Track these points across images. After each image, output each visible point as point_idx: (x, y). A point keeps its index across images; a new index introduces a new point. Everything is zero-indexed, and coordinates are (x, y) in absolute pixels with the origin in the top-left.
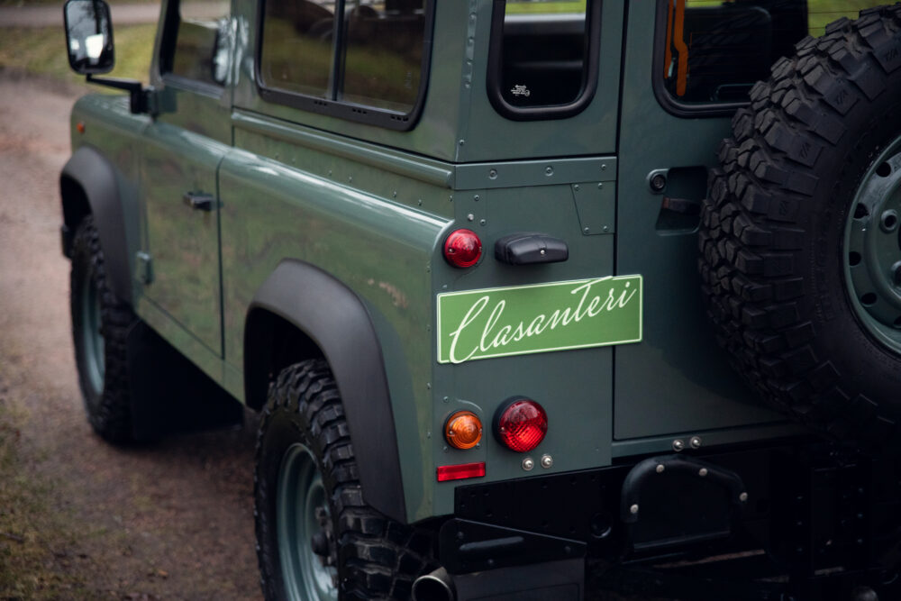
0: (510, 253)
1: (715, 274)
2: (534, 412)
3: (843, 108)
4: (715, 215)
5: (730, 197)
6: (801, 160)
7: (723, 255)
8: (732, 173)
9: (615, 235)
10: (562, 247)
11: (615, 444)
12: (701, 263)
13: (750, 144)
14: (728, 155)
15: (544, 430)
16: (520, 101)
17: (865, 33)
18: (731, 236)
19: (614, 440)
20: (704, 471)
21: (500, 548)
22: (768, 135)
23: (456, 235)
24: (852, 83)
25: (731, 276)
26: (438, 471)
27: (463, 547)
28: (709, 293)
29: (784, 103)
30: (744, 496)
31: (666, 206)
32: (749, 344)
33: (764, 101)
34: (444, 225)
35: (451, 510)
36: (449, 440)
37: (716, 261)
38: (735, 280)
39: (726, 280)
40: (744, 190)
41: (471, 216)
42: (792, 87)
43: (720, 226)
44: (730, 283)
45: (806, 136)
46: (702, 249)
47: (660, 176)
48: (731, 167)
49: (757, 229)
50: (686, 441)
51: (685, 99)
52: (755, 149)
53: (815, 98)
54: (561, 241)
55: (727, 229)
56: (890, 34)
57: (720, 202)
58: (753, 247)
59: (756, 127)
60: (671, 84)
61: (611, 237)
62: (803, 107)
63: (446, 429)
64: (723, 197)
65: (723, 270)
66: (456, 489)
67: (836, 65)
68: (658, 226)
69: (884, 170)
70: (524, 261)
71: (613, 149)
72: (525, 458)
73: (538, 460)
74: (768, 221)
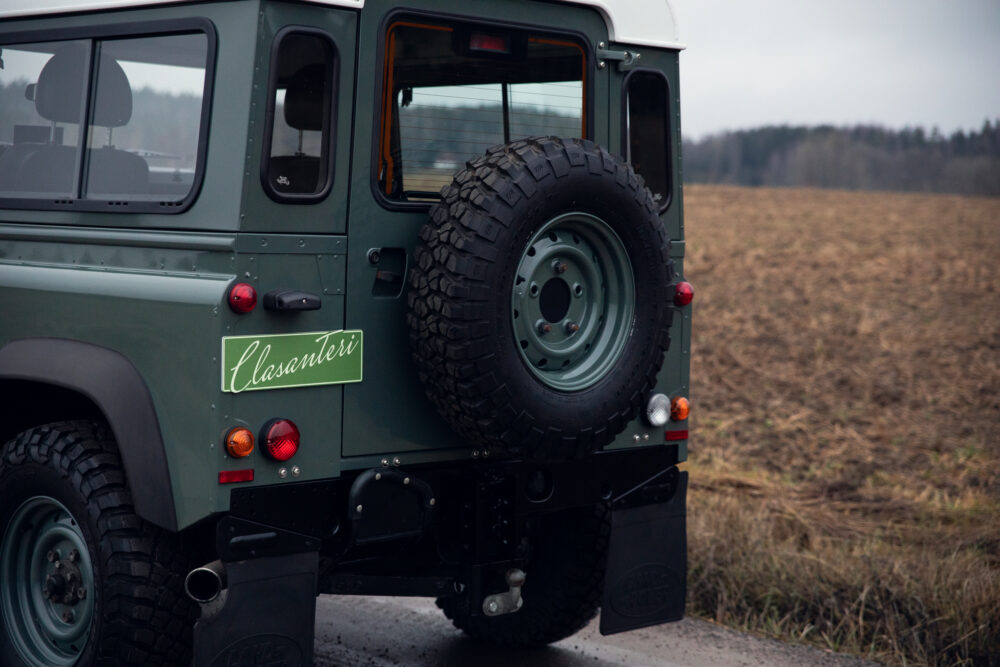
0: (281, 302)
1: (424, 322)
2: (290, 430)
3: (512, 201)
4: (423, 279)
5: (436, 264)
6: (486, 236)
7: (431, 307)
8: (436, 247)
9: (345, 296)
10: (317, 299)
11: (342, 460)
12: (410, 316)
13: (448, 226)
14: (430, 235)
15: (296, 445)
16: (283, 188)
17: (521, 153)
18: (438, 292)
19: (342, 457)
20: (407, 480)
21: (260, 540)
22: (462, 220)
23: (237, 288)
24: (516, 185)
25: (438, 322)
26: (221, 475)
27: (234, 540)
28: (416, 338)
29: (472, 197)
30: (432, 501)
31: (379, 277)
32: (451, 372)
33: (454, 198)
34: (225, 283)
35: (226, 507)
36: (230, 451)
37: (425, 311)
38: (441, 325)
39: (434, 325)
40: (448, 259)
41: (248, 274)
42: (475, 187)
43: (428, 285)
44: (438, 329)
45: (489, 221)
46: (411, 306)
47: (376, 253)
48: (435, 243)
49: (458, 285)
50: (390, 460)
51: (393, 197)
52: (453, 229)
53: (493, 194)
54: (316, 295)
55: (434, 287)
56: (536, 155)
57: (427, 268)
58: (455, 298)
59: (452, 214)
60: (382, 184)
61: (342, 297)
62: (485, 200)
63: (226, 443)
64: (429, 266)
65: (430, 318)
66: (234, 492)
67: (504, 173)
68: (375, 292)
69: (532, 252)
70: (292, 307)
71: (344, 231)
72: (280, 467)
73: (289, 469)
74: (466, 279)
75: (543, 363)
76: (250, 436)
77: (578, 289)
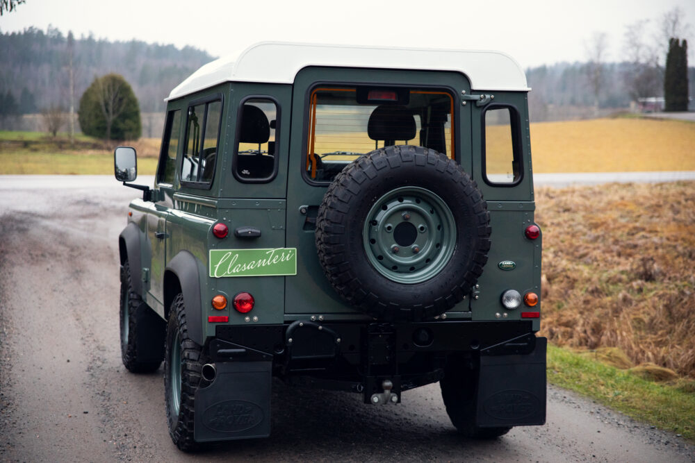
0: (238, 233)
2: (249, 297)
3: (360, 182)
6: (344, 200)
9: (285, 230)
10: (259, 231)
11: (285, 316)
15: (253, 305)
16: (246, 176)
19: (285, 313)
20: (320, 327)
21: (235, 353)
23: (217, 225)
24: (364, 173)
26: (210, 318)
27: (220, 351)
30: (339, 340)
31: (308, 221)
32: (328, 271)
34: (212, 222)
35: (214, 334)
36: (213, 305)
38: (322, 246)
39: (320, 246)
40: (325, 211)
41: (225, 219)
45: (346, 192)
47: (305, 208)
48: (323, 203)
49: (326, 225)
50: (317, 317)
51: (315, 179)
54: (258, 229)
55: (320, 226)
60: (309, 173)
62: (345, 181)
63: (212, 301)
64: (320, 215)
65: (319, 243)
66: (216, 326)
68: (304, 228)
70: (243, 235)
71: (285, 197)
72: (246, 316)
73: (251, 318)
74: (332, 222)
75: (395, 268)
76: (226, 300)
77: (422, 228)
